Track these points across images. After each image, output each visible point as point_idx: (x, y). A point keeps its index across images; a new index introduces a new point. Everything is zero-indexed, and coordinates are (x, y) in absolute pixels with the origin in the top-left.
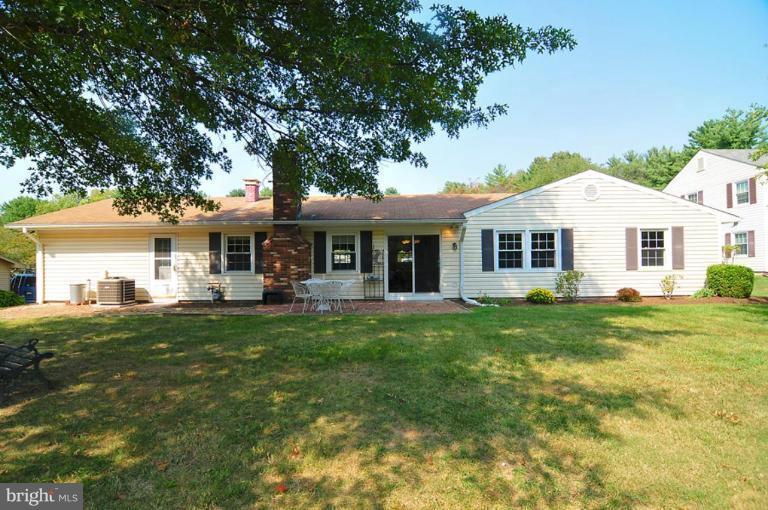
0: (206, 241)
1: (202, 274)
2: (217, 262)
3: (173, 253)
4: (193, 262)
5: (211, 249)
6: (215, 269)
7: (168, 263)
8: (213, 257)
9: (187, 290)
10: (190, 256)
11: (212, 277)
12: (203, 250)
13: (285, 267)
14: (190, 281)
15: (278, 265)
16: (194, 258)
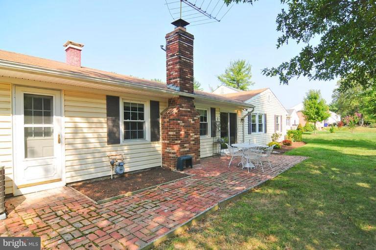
0: (103, 105)
1: (98, 145)
2: (115, 129)
3: (55, 118)
4: (85, 130)
5: (108, 115)
6: (113, 139)
7: (48, 133)
8: (111, 124)
9: (77, 167)
10: (81, 122)
11: (109, 148)
12: (97, 115)
13: (187, 134)
14: (81, 156)
15: (182, 133)
16: (86, 125)
